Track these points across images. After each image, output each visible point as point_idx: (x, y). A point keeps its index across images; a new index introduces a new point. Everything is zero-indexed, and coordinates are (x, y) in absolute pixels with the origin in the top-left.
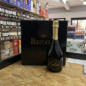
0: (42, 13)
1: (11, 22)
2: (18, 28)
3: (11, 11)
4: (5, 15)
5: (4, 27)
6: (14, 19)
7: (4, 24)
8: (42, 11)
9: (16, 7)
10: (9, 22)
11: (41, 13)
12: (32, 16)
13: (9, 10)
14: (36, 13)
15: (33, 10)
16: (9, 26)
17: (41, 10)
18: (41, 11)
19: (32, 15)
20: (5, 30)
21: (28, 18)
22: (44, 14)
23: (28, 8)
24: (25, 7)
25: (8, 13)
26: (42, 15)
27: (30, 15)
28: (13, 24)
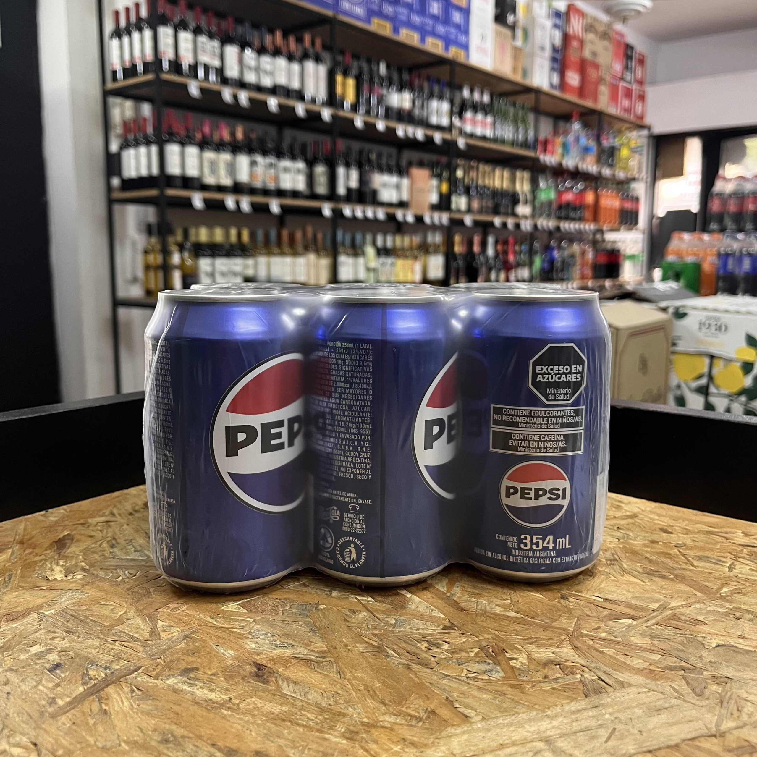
1: (280, 155)
2: (338, 214)
3: (281, 62)
4: (219, 94)
5: (206, 201)
7: (210, 180)
8: (583, 61)
9: (323, 20)
10: (253, 163)
11: (573, 79)
12: (476, 107)
13: (261, 51)
14: (518, 78)
15: (489, 44)
16: (252, 191)
17: (575, 44)
18: (573, 56)
19: (477, 96)
20: (219, 232)
21: (439, 128)
22: (604, 91)
23: (441, 29)
24: (416, 19)
25: (250, 78)
26: (581, 91)
27: (457, 101)
28: (294, 181)
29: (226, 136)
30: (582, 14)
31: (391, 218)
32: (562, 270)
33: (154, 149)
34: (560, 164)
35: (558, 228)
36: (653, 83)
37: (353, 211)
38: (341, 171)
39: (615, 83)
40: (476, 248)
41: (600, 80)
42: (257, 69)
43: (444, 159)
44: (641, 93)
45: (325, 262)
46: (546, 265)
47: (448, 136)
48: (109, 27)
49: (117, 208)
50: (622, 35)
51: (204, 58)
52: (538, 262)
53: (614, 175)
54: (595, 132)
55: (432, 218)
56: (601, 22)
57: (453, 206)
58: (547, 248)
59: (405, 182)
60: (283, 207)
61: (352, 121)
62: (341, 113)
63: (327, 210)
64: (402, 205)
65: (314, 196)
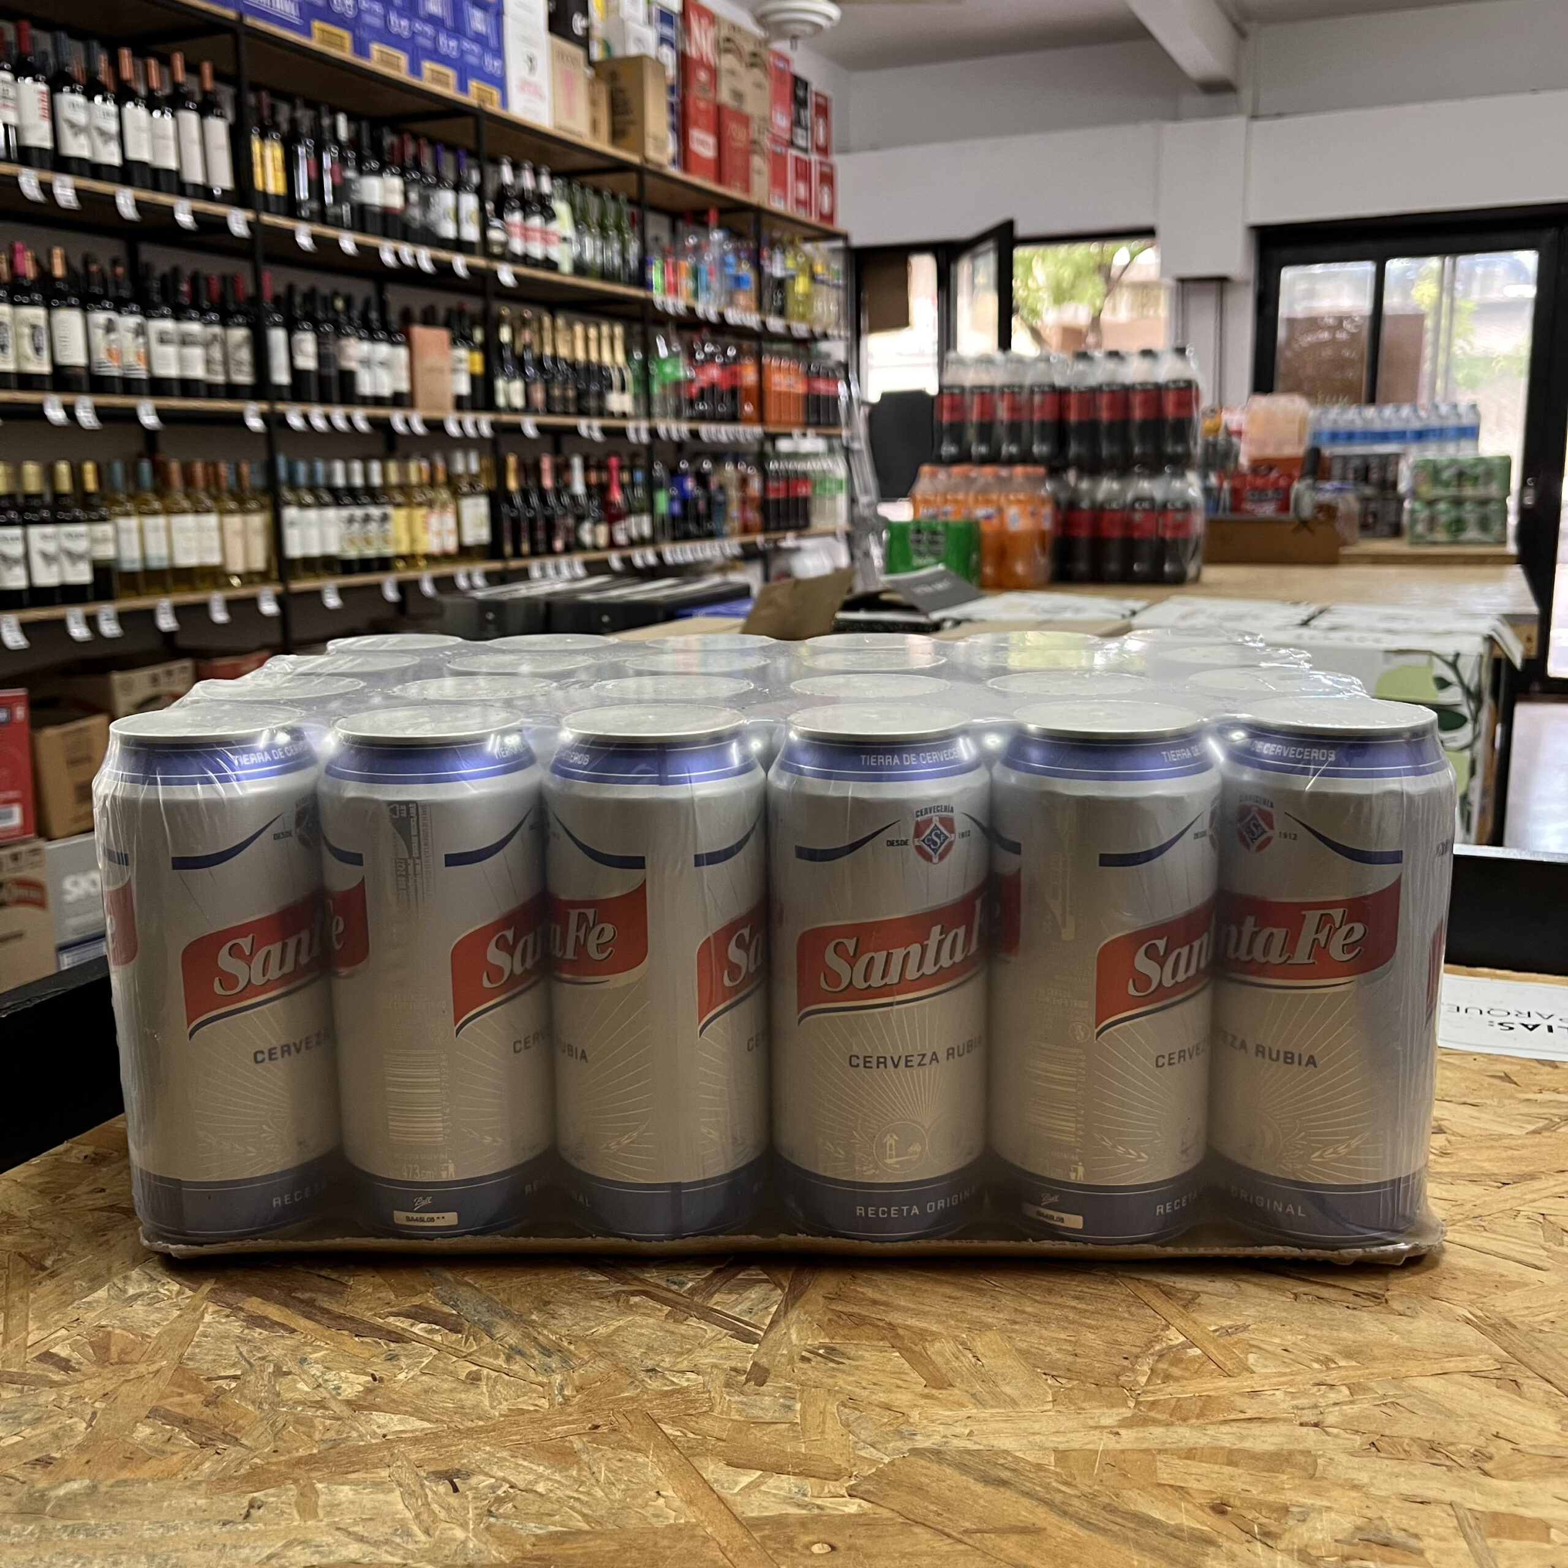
0: (719, 133)
1: (148, 311)
2: (275, 422)
3: (135, 113)
4: (13, 182)
6: (190, 262)
7: (5, 365)
8: (719, 109)
9: (214, 26)
11: (703, 144)
12: (528, 203)
13: (92, 91)
14: (602, 145)
15: (543, 77)
16: (99, 385)
17: (703, 76)
18: (700, 101)
19: (528, 181)
20: (32, 471)
21: (459, 245)
22: (758, 162)
23: (448, 45)
24: (400, 25)
25: (76, 147)
26: (719, 169)
27: (491, 188)
28: (182, 361)
29: (29, 270)
30: (713, 19)
31: (381, 426)
32: (709, 517)
34: (691, 310)
35: (695, 434)
36: (845, 150)
37: (306, 418)
38: (277, 337)
39: (778, 149)
40: (548, 482)
41: (752, 147)
42: (88, 130)
43: (473, 305)
44: (826, 169)
45: (258, 521)
46: (677, 508)
47: (480, 262)
50: (787, 61)
52: (662, 502)
53: (788, 328)
54: (751, 245)
55: (460, 424)
56: (748, 35)
57: (501, 401)
58: (675, 474)
59: (402, 353)
60: (160, 413)
61: (291, 234)
62: (267, 219)
63: (254, 418)
64: (399, 400)
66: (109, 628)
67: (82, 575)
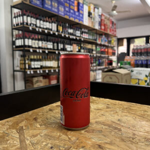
3: (48, 23)
4: (35, 29)
5: (33, 50)
7: (34, 46)
8: (105, 24)
9: (56, 15)
10: (42, 43)
15: (87, 21)
16: (42, 48)
17: (103, 21)
19: (85, 30)
20: (35, 56)
21: (78, 36)
26: (104, 30)
27: (81, 31)
28: (50, 46)
29: (37, 37)
30: (104, 15)
32: (102, 64)
33: (23, 40)
34: (101, 44)
35: (101, 56)
36: (117, 28)
38: (59, 45)
39: (110, 28)
41: (108, 28)
42: (43, 25)
43: (79, 43)
44: (115, 30)
45: (56, 62)
46: (99, 63)
47: (80, 38)
48: (13, 16)
49: (14, 52)
50: (111, 20)
51: (33, 22)
52: (97, 62)
53: (111, 46)
54: (107, 37)
56: (108, 17)
57: (81, 51)
58: (99, 60)
59: (72, 47)
62: (59, 33)
63: (57, 52)
64: (71, 51)
65: (54, 49)
66: (41, 72)
67: (39, 67)
